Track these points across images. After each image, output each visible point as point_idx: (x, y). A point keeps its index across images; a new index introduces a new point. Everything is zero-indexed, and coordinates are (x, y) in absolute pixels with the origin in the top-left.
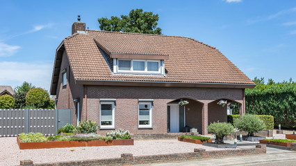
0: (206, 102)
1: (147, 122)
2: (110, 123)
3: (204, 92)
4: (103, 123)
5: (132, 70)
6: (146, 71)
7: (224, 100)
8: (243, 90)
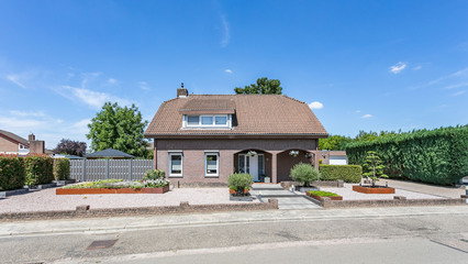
0: (275, 153)
1: (214, 171)
2: (180, 172)
3: (272, 143)
4: (173, 172)
5: (200, 125)
6: (214, 125)
7: (295, 150)
8: (316, 140)
